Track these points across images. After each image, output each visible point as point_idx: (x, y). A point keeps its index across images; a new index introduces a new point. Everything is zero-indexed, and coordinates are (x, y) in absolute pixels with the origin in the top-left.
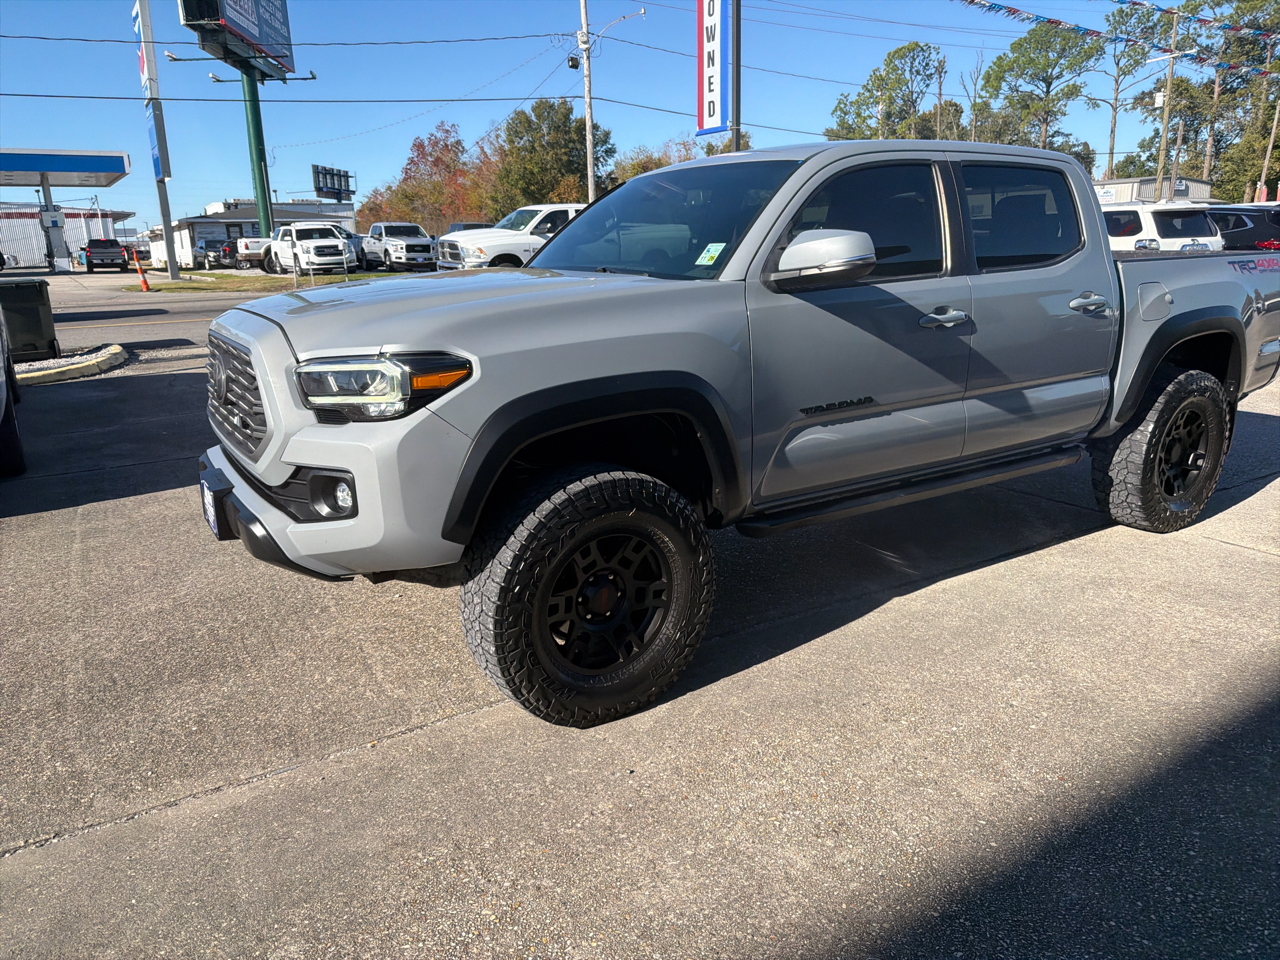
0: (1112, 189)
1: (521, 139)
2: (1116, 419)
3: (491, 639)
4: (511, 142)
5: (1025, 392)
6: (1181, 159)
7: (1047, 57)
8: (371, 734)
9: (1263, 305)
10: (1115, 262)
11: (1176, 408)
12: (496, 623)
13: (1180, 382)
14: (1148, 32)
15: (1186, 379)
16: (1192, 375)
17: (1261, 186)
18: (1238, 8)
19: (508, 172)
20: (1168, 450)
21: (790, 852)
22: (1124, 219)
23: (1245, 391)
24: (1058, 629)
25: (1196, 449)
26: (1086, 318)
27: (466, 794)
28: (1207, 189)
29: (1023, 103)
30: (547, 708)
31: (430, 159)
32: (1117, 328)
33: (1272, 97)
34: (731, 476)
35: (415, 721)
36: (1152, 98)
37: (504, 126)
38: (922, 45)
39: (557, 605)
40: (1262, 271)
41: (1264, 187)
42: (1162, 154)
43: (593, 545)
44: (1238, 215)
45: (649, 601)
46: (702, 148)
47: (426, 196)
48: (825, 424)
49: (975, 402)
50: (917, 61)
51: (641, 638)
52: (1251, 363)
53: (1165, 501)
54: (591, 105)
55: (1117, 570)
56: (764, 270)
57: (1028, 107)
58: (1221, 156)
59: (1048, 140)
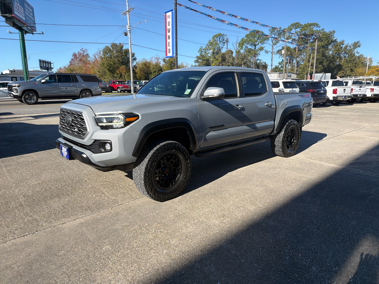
0: (272, 75)
1: (107, 54)
2: (276, 131)
3: (143, 180)
4: (104, 55)
5: (256, 124)
6: (289, 68)
7: (255, 39)
8: (110, 207)
9: (306, 105)
10: (274, 95)
11: (289, 128)
12: (144, 176)
13: (289, 122)
14: (280, 34)
15: (290, 122)
16: (292, 121)
17: (309, 75)
18: (301, 29)
19: (103, 64)
20: (287, 138)
21: (214, 221)
22: (275, 84)
23: (303, 124)
24: (265, 177)
25: (294, 138)
26: (268, 107)
27: (138, 216)
28: (296, 75)
29: (249, 51)
30: (155, 196)
31: (78, 59)
32: (275, 110)
33: (310, 52)
34: (195, 143)
35: (120, 203)
36: (281, 51)
37: (102, 50)
38: (222, 34)
39: (157, 172)
40: (306, 97)
42: (284, 66)
43: (165, 158)
44: (303, 82)
45: (177, 172)
46: (162, 60)
47: (77, 70)
48: (214, 131)
49: (245, 126)
50: (221, 38)
51: (175, 181)
52: (304, 119)
53: (287, 150)
54: (131, 46)
55: (277, 165)
56: (200, 96)
57: (250, 52)
58: (299, 67)
59: (255, 61)
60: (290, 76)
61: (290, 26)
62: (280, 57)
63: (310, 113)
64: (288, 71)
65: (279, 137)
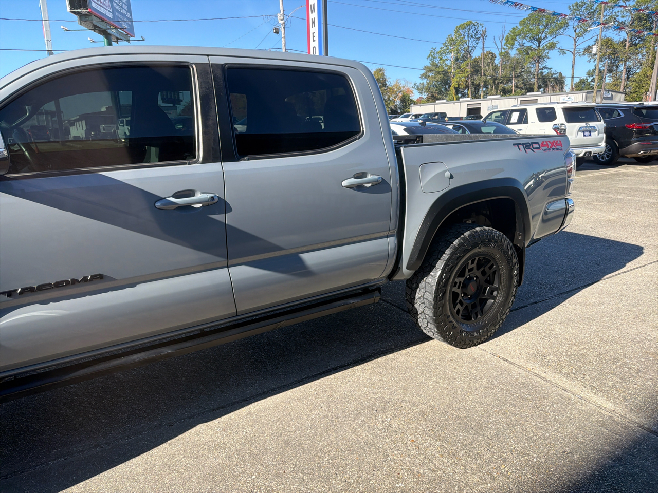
0: (572, 97)
2: (408, 268)
5: (301, 256)
7: (539, 28)
11: (463, 256)
13: (466, 237)
14: (591, 15)
15: (471, 235)
16: (477, 231)
17: (649, 94)
18: (638, 2)
22: (547, 112)
25: (492, 283)
28: (623, 96)
29: (526, 52)
32: (398, 200)
33: (656, 48)
36: (592, 49)
38: (474, 22)
49: (243, 267)
50: (471, 31)
52: (537, 218)
53: (462, 325)
58: (630, 79)
59: (540, 71)
62: (590, 59)
63: (566, 199)
64: (606, 87)
65: (427, 287)
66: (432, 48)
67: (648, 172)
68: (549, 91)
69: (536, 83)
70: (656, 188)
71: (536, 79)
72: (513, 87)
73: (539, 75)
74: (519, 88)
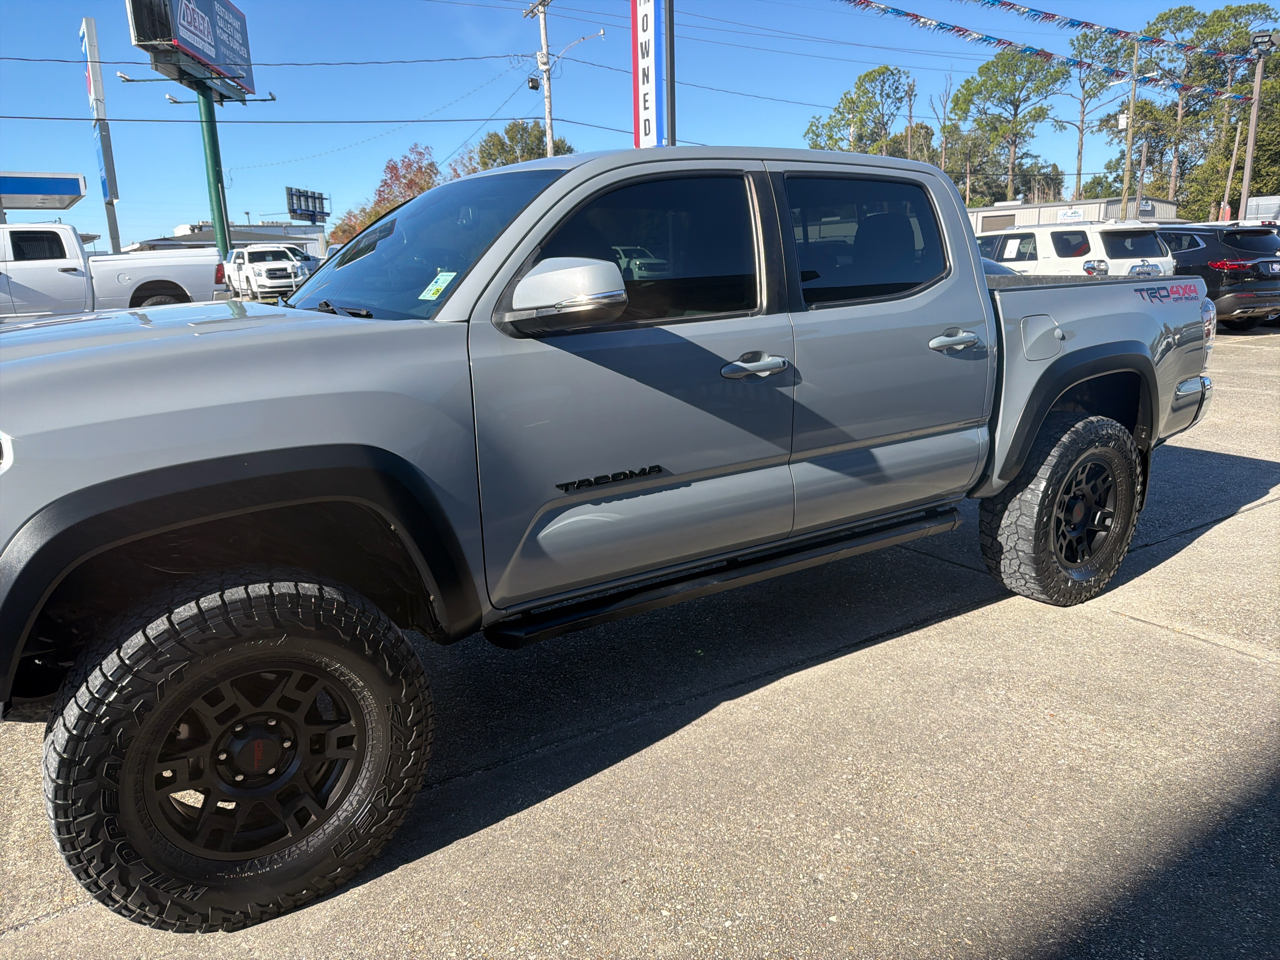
0: (1080, 209)
2: (1000, 477)
5: (874, 451)
6: (1146, 180)
9: (1174, 339)
10: (991, 293)
11: (1074, 461)
13: (1077, 431)
14: (1112, 56)
15: (1084, 428)
16: (1092, 422)
18: (1199, 33)
20: (1067, 510)
22: (1074, 241)
25: (1104, 507)
26: (952, 359)
28: (1174, 208)
29: (992, 125)
30: (160, 912)
31: (404, 181)
32: (994, 370)
33: (1233, 120)
36: (1117, 120)
38: (892, 68)
41: (1228, 207)
42: (1128, 175)
44: (1192, 235)
45: (332, 752)
48: (596, 502)
49: (805, 465)
50: (887, 84)
51: (323, 802)
53: (1066, 569)
55: (1000, 660)
56: (495, 310)
57: (996, 129)
58: (1186, 177)
59: (1017, 162)
60: (1151, 213)
61: (1155, 24)
62: (1112, 140)
63: (1201, 377)
64: (1144, 192)
65: (1023, 508)
66: (814, 117)
67: (1253, 347)
68: (1036, 199)
69: (1010, 183)
70: (1275, 372)
71: (1011, 177)
72: (968, 192)
73: (1016, 169)
74: (980, 193)
